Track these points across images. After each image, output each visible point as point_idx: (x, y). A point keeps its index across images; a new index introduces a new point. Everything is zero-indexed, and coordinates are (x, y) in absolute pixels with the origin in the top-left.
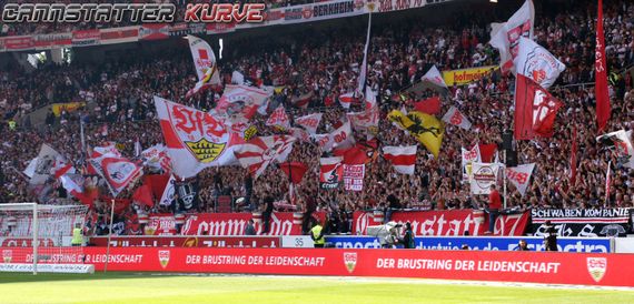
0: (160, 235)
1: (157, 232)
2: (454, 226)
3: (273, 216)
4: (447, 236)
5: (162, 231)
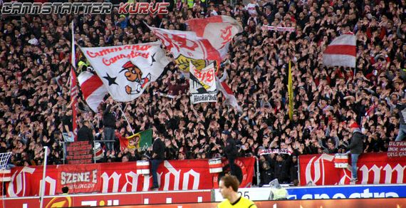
3: (167, 165)
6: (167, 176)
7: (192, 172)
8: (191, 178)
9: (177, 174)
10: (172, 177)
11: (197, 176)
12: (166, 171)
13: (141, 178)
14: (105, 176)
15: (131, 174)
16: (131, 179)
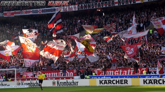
0: (28, 78)
1: (26, 77)
2: (125, 72)
3: (67, 71)
4: (123, 75)
5: (28, 77)
6: (67, 74)
7: (71, 73)
8: (71, 74)
9: (69, 73)
10: (68, 74)
11: (72, 73)
12: (66, 73)
13: (61, 74)
14: (54, 73)
15: (59, 73)
16: (59, 74)
